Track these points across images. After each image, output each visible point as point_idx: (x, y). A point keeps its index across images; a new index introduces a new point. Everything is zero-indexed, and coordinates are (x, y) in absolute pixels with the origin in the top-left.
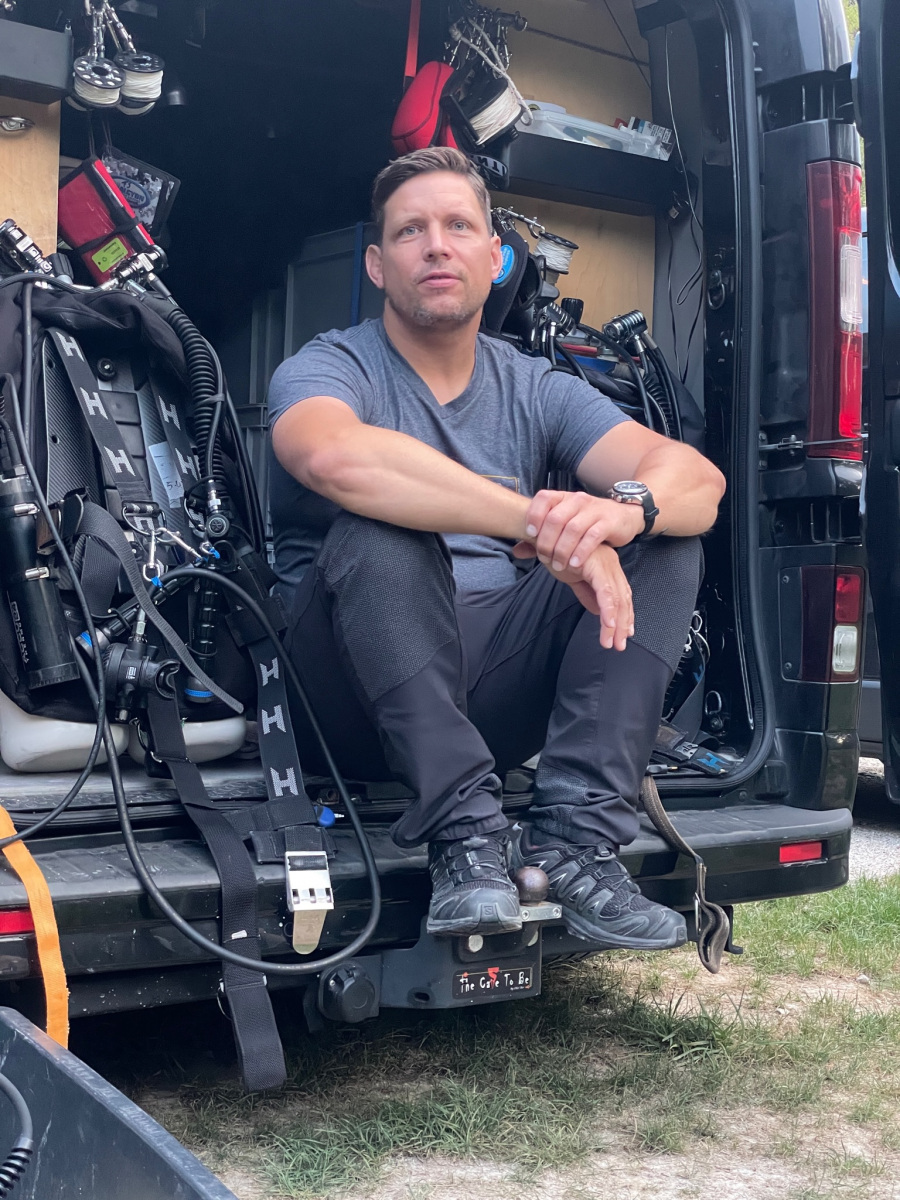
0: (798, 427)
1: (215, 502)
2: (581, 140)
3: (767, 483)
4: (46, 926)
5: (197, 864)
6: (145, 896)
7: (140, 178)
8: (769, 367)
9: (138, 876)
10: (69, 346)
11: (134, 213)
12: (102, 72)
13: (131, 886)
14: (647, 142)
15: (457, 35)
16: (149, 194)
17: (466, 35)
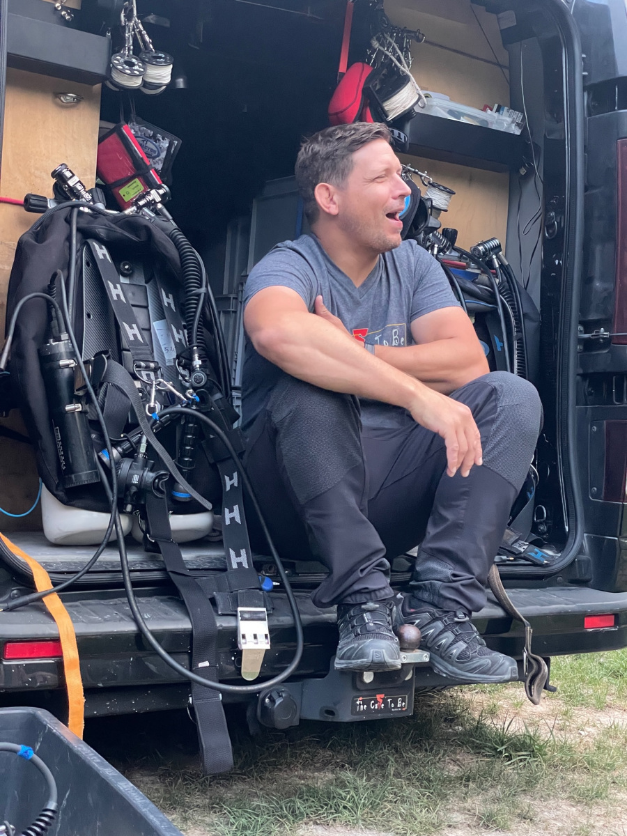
0: (606, 322)
1: (197, 362)
2: (460, 119)
3: (582, 362)
4: (70, 653)
5: (178, 614)
6: (139, 636)
7: (154, 138)
8: (587, 280)
9: (136, 621)
10: (101, 252)
11: (149, 162)
12: (131, 65)
13: (130, 627)
14: (506, 122)
15: (376, 44)
16: (160, 149)
17: (382, 45)
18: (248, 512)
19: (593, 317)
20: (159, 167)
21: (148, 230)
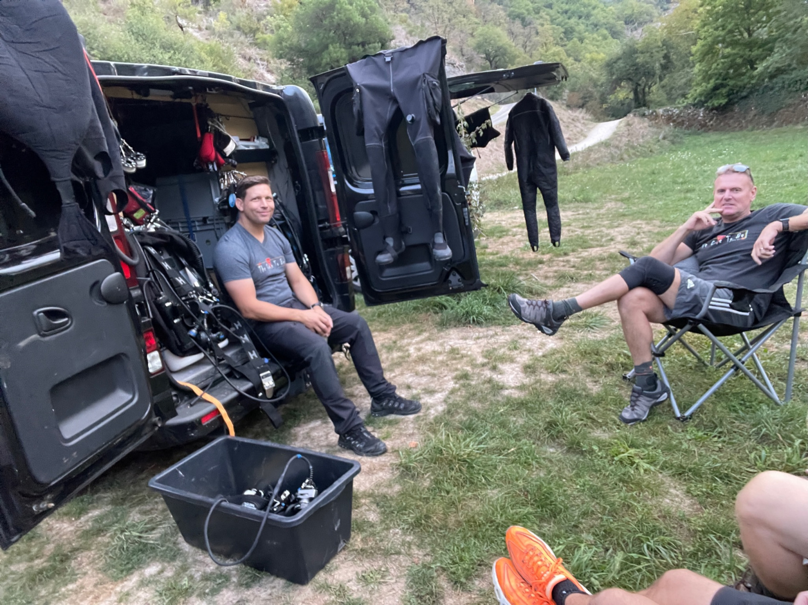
0: (328, 220)
1: (211, 285)
4: (223, 412)
5: (245, 382)
6: (240, 394)
7: (145, 190)
8: (316, 206)
9: (236, 390)
10: (152, 250)
11: (145, 201)
12: (130, 162)
13: (235, 394)
14: (261, 144)
15: (210, 123)
16: (149, 195)
17: (212, 122)
18: (251, 336)
19: (321, 218)
20: (150, 201)
21: (171, 237)
